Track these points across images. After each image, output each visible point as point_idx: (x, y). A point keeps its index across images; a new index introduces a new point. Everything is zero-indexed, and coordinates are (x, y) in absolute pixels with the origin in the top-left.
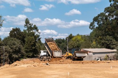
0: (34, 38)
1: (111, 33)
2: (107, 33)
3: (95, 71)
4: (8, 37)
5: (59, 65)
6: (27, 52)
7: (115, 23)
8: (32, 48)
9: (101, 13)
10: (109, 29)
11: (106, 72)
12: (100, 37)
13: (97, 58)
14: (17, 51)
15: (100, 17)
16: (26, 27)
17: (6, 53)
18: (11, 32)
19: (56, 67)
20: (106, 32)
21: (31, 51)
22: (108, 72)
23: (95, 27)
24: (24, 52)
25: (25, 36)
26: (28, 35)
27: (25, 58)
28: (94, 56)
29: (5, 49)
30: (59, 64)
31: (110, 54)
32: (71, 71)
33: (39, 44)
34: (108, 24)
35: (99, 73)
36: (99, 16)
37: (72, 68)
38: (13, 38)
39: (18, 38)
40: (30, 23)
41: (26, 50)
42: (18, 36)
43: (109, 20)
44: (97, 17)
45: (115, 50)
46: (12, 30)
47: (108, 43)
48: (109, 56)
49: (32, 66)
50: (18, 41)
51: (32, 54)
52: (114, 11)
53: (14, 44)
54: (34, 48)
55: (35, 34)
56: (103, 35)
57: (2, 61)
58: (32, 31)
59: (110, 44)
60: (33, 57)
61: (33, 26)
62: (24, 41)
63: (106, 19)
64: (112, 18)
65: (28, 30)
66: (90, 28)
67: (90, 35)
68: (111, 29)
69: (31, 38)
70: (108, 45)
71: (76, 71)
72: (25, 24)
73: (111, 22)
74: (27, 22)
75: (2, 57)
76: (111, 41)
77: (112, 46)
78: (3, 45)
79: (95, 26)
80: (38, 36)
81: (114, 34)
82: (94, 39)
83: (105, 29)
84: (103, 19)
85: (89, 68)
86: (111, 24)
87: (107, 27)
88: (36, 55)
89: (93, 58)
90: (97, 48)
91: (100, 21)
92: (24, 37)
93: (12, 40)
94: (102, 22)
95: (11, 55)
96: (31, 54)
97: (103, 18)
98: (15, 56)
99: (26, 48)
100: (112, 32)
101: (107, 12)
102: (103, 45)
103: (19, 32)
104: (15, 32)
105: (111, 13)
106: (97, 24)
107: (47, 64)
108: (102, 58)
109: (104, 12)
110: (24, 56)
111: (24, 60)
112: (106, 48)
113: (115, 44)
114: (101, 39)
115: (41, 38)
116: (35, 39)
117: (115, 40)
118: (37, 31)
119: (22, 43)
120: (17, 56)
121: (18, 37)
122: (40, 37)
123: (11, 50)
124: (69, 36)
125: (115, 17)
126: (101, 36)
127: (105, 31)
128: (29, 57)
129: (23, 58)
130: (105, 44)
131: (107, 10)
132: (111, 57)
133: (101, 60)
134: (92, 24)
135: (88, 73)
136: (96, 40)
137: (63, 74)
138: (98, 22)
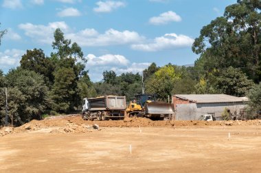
0: (73, 72)
1: (239, 62)
2: (229, 62)
3: (192, 143)
4: (18, 68)
5: (123, 129)
6: (57, 101)
7: (248, 39)
8: (68, 93)
9: (218, 18)
10: (234, 53)
11: (215, 145)
12: (215, 70)
13: (206, 115)
14: (37, 100)
15: (215, 27)
16: (56, 46)
17: (12, 102)
18: (24, 58)
19: (111, 134)
20: (229, 60)
21: (65, 100)
22: (220, 145)
23: (205, 48)
24: (52, 102)
25: (54, 66)
26: (61, 65)
27: (54, 115)
28: (199, 109)
29: (10, 93)
30: (122, 126)
31: (235, 106)
32: (140, 143)
33: (84, 84)
34: (232, 42)
35: (201, 146)
36: (213, 23)
37: (147, 136)
38: (27, 71)
39: (38, 71)
40: (65, 39)
41: (57, 96)
42: (39, 66)
43: (235, 32)
44: (208, 26)
45: (245, 99)
46: (26, 53)
47: (231, 83)
48: (231, 112)
49: (62, 131)
50: (39, 78)
51: (68, 106)
52: (245, 14)
53: (30, 84)
54: (72, 92)
55: (76, 63)
56: (222, 66)
57: (3, 120)
58: (68, 57)
59: (235, 85)
60: (70, 111)
61: (70, 46)
62: (52, 78)
63: (229, 31)
64: (242, 30)
65: (60, 53)
66: (194, 50)
67: (193, 66)
68: (240, 54)
69: (67, 70)
70: (230, 87)
71: (152, 142)
72: (55, 41)
73: (238, 38)
74: (59, 36)
75: (3, 112)
76: (238, 78)
77: (239, 90)
78: (7, 86)
79: (204, 46)
80: (82, 67)
81: (245, 63)
82: (203, 73)
83: (226, 53)
84: (223, 31)
85: (182, 136)
86: (239, 42)
87: (230, 49)
88: (77, 107)
89: (198, 115)
90: (208, 93)
91: (216, 35)
92: (52, 69)
93: (26, 75)
94: (219, 38)
95: (24, 107)
96: (66, 106)
97: (222, 29)
98: (30, 109)
99: (55, 94)
100: (242, 59)
101: (230, 16)
102: (220, 88)
103: (42, 58)
104: (33, 59)
105: (239, 18)
106: (210, 42)
107: (95, 127)
108: (216, 116)
109: (225, 15)
110: (50, 109)
111: (52, 117)
112: (227, 93)
113: (246, 86)
114: (217, 75)
115: (88, 71)
116: (75, 73)
117: (246, 77)
118: (81, 55)
119: (48, 82)
120: (36, 110)
121: (39, 69)
122: (85, 70)
123: (23, 97)
124: (149, 68)
125: (247, 26)
126: (217, 68)
127: (225, 58)
128: (61, 112)
129: (49, 114)
130: (225, 85)
131: (230, 10)
132: (235, 113)
133: (214, 119)
134: (198, 43)
135: (176, 148)
136: (207, 76)
137: (121, 149)
138: (211, 37)
